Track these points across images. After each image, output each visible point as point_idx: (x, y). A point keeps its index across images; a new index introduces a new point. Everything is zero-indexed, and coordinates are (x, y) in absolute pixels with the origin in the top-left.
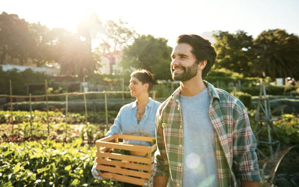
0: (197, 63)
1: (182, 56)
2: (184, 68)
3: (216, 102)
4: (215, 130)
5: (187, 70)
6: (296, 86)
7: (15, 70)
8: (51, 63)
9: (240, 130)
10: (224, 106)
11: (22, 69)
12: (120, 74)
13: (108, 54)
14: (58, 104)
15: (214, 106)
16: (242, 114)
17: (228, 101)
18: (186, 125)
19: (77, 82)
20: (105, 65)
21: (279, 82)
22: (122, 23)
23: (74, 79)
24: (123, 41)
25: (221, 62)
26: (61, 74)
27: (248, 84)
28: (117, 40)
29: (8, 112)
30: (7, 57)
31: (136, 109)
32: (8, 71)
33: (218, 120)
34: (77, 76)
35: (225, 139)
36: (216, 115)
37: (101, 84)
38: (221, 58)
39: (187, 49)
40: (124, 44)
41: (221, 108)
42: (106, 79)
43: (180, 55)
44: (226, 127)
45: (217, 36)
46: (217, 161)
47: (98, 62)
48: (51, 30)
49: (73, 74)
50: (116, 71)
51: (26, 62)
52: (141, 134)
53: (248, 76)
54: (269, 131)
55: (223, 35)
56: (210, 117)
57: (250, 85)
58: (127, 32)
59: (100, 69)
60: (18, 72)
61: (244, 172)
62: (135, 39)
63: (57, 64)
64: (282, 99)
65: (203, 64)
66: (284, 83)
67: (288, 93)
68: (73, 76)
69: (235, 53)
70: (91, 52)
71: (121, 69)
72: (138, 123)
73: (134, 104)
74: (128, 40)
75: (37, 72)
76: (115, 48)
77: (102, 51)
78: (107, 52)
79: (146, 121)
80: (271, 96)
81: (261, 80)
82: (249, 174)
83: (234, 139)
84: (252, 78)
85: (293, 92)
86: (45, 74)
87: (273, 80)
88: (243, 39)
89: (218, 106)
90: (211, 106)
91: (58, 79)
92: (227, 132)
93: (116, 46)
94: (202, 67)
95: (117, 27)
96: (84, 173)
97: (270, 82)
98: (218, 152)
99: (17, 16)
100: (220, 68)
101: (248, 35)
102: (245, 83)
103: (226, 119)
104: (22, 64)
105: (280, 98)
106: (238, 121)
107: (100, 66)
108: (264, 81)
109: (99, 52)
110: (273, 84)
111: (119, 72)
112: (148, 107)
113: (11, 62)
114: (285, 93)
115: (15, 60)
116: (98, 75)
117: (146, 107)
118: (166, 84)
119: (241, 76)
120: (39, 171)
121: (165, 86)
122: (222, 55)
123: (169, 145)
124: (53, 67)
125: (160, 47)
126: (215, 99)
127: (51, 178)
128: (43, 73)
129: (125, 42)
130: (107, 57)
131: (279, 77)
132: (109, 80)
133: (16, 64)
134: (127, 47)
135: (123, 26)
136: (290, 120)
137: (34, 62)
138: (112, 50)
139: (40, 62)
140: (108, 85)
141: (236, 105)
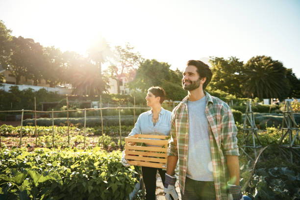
0: (200, 79)
1: (190, 74)
2: (191, 82)
3: (211, 105)
4: (209, 122)
5: (193, 83)
6: (280, 106)
7: (30, 89)
8: (63, 84)
9: (226, 123)
10: (216, 107)
11: (36, 89)
12: (126, 94)
13: (115, 76)
14: (73, 120)
15: (209, 107)
16: (227, 112)
17: (218, 104)
18: (191, 120)
19: (88, 101)
20: (113, 86)
21: (266, 102)
22: (128, 48)
23: (85, 99)
24: (130, 64)
25: (216, 84)
26: (72, 94)
27: (240, 104)
28: (125, 64)
29: (27, 127)
30: (22, 78)
31: (152, 115)
32: (24, 90)
33: (211, 116)
34: (87, 96)
35: (215, 128)
36: (210, 113)
37: (110, 103)
38: (216, 81)
39: (194, 69)
40: (130, 67)
41: (214, 109)
42: (114, 99)
43: (189, 73)
44: (216, 121)
45: (213, 62)
46: (210, 142)
47: (107, 84)
48: (63, 52)
49: (84, 94)
50: (123, 91)
51: (40, 83)
52: (156, 134)
53: (240, 97)
54: (254, 138)
55: (218, 60)
56: (206, 114)
57: (241, 104)
58: (133, 57)
59: (109, 89)
60: (33, 91)
61: (227, 150)
62: (140, 63)
63: (68, 85)
64: (267, 116)
65: (204, 80)
66: (270, 103)
67: (273, 111)
68: (84, 96)
69: (228, 76)
70: (100, 74)
71: (128, 90)
72: (154, 126)
73: (150, 112)
74: (135, 64)
75: (51, 92)
76: (122, 71)
77: (110, 74)
78: (115, 74)
79: (160, 124)
80: (258, 113)
81: (250, 100)
82: (230, 151)
83: (221, 129)
84: (243, 99)
85: (277, 110)
86: (58, 93)
87: (261, 100)
88: (235, 65)
89: (211, 107)
90: (207, 107)
91: (70, 98)
92: (217, 124)
93: (123, 69)
94: (203, 82)
95: (125, 52)
96: (108, 168)
97: (258, 102)
98: (211, 136)
99: (32, 40)
100: (216, 90)
101: (239, 61)
102: (237, 103)
103: (216, 116)
104: (36, 84)
105: (266, 115)
106: (223, 117)
107: (109, 87)
108: (253, 101)
109: (108, 75)
110: (261, 104)
111: (126, 93)
112: (161, 114)
113: (26, 83)
114: (270, 111)
115: (28, 80)
116: (107, 95)
117: (160, 115)
118: (168, 103)
119: (234, 97)
120: (72, 167)
121: (167, 105)
122: (217, 79)
123: (179, 133)
124: (65, 87)
125: (163, 71)
126: (210, 103)
127: (83, 171)
128: (56, 92)
129: (131, 66)
130: (115, 79)
131: (266, 98)
132: (117, 99)
133: (30, 84)
134: (133, 70)
135: (130, 51)
136: (272, 131)
137: (47, 83)
138: (119, 73)
139: (53, 83)
140: (116, 104)
141: (223, 107)
